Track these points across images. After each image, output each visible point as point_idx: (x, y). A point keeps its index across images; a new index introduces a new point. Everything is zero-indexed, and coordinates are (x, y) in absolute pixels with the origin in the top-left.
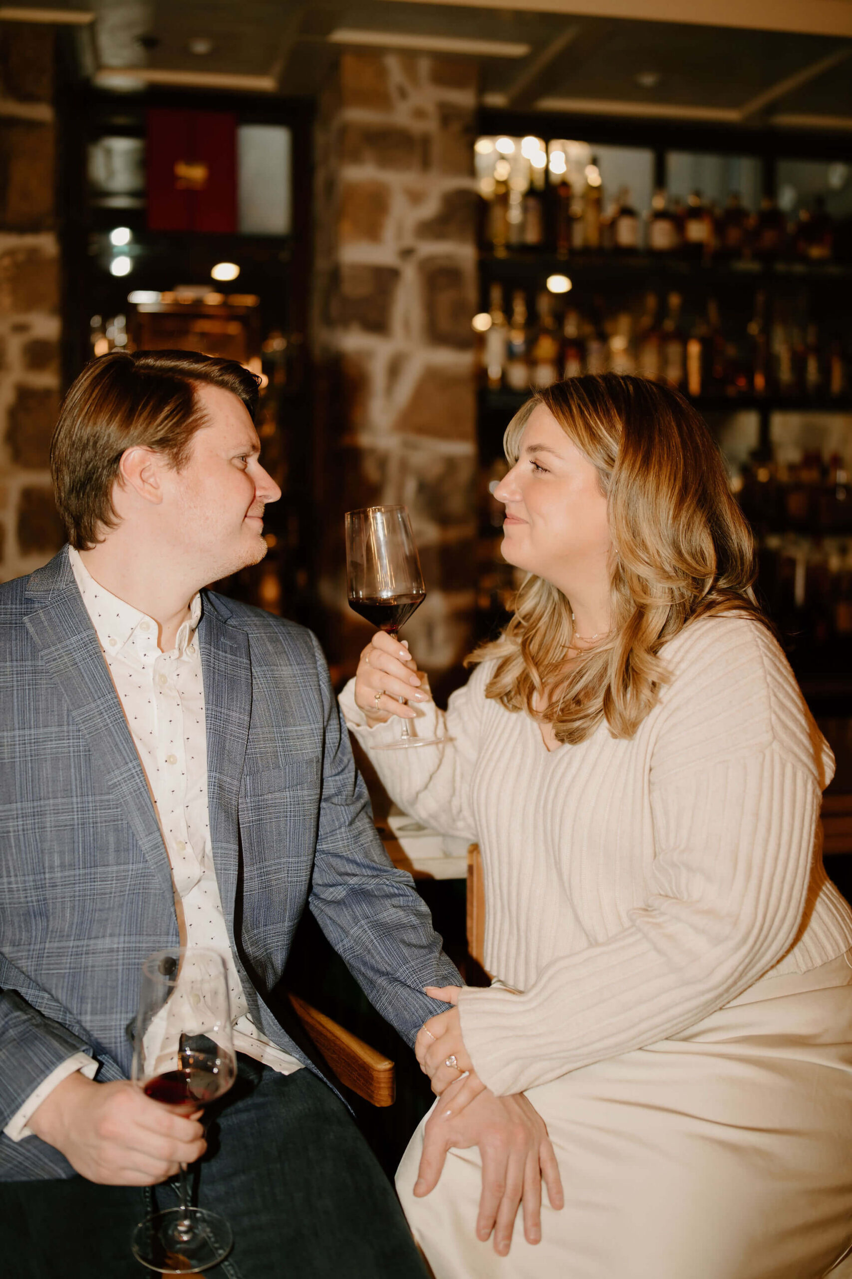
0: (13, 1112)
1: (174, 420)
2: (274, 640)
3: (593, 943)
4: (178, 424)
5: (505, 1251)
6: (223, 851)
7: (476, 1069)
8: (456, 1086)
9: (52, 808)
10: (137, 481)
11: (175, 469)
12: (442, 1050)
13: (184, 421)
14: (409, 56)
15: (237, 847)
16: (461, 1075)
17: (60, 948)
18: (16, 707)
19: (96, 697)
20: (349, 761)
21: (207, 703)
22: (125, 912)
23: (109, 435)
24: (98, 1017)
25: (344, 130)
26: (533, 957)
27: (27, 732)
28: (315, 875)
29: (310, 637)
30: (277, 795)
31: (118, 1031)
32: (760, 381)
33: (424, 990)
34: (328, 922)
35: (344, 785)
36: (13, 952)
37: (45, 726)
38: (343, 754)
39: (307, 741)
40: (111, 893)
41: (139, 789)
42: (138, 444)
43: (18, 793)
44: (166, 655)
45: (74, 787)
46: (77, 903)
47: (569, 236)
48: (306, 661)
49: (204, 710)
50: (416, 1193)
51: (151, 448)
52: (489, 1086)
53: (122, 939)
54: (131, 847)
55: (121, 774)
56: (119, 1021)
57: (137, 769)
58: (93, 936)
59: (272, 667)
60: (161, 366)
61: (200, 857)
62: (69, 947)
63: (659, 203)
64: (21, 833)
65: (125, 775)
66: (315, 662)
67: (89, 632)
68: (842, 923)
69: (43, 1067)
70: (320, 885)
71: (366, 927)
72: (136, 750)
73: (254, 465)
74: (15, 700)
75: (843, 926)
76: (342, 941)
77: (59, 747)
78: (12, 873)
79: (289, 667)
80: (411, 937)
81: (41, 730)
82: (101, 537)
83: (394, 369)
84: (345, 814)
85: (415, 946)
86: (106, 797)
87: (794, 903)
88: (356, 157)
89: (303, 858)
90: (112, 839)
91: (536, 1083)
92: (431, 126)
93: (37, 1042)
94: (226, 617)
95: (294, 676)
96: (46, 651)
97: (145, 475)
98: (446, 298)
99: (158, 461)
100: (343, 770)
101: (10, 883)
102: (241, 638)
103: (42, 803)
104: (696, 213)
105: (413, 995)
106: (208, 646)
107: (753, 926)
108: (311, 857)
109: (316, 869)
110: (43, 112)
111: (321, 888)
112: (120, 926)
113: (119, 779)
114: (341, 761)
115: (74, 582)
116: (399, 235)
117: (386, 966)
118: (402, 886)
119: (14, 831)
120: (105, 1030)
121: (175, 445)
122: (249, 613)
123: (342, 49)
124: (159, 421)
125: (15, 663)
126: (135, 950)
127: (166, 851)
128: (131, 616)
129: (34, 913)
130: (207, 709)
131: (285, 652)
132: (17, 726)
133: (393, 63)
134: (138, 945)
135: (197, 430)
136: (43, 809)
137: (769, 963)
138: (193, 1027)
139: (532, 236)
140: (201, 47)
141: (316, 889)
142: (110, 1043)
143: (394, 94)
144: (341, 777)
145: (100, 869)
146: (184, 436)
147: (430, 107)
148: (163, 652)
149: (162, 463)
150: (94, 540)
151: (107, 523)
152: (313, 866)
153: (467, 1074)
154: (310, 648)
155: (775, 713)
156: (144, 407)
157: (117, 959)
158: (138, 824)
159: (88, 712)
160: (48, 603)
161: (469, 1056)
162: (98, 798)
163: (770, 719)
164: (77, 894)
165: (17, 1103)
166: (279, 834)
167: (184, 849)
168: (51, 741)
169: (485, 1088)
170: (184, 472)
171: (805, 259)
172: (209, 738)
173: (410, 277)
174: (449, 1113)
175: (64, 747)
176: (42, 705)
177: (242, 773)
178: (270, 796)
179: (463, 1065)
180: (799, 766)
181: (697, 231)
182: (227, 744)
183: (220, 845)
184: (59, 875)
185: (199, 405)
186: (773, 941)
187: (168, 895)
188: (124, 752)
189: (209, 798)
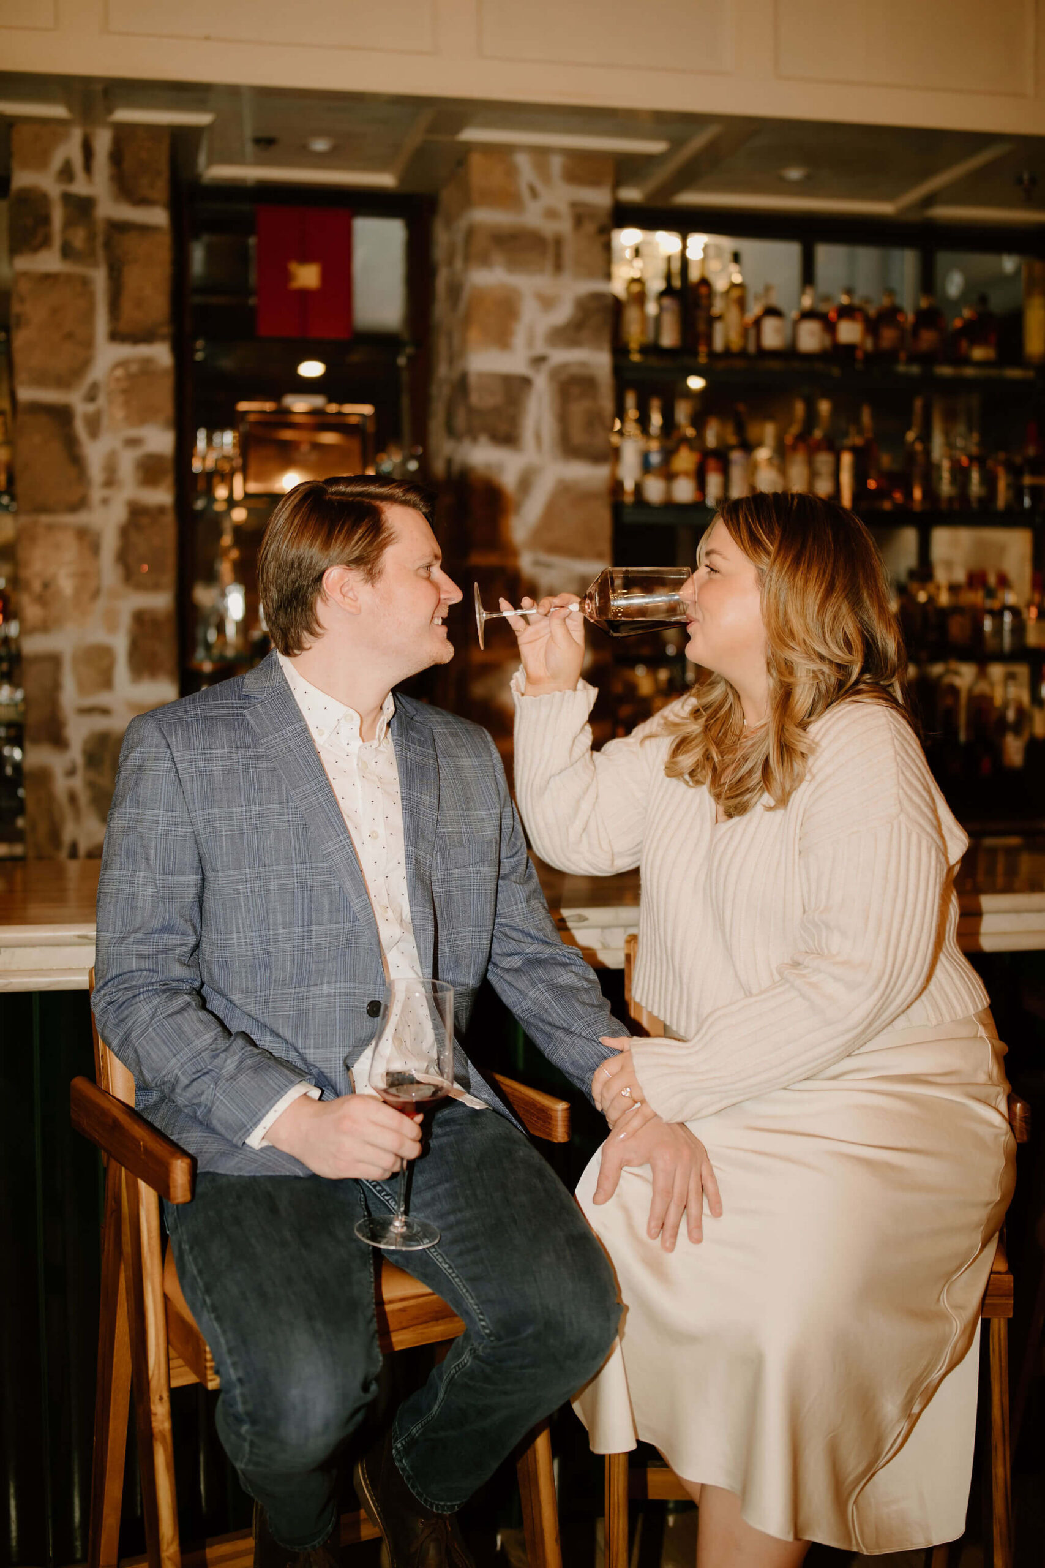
0: (256, 1124)
1: (367, 541)
2: (454, 735)
3: (749, 994)
4: (370, 543)
5: (671, 1249)
6: (421, 914)
7: (647, 1099)
8: (629, 1113)
9: (275, 873)
10: (338, 596)
11: (370, 583)
12: (615, 1087)
13: (376, 540)
14: (541, 153)
15: (432, 911)
16: (634, 1105)
17: (283, 994)
18: (242, 787)
19: (310, 779)
20: (521, 845)
21: (402, 787)
22: (339, 962)
23: (312, 557)
24: (320, 1050)
25: (471, 233)
26: (694, 1007)
27: (252, 808)
28: (494, 946)
29: (484, 733)
30: (463, 870)
31: (338, 1062)
32: (917, 494)
33: (600, 1039)
34: (506, 987)
35: (519, 865)
36: (241, 999)
37: (269, 803)
38: (516, 839)
39: (486, 824)
40: (326, 948)
41: (350, 858)
42: (338, 564)
43: (247, 860)
44: (367, 744)
45: (294, 855)
46: (296, 957)
47: (709, 338)
48: (483, 754)
49: (399, 794)
50: (595, 1201)
51: (348, 566)
52: (659, 1113)
53: (338, 985)
54: (342, 909)
55: (334, 845)
56: (339, 1053)
57: (348, 841)
58: (312, 984)
59: (455, 758)
60: (352, 492)
61: (399, 921)
62: (291, 993)
63: (807, 302)
64: (249, 894)
65: (337, 846)
66: (491, 756)
67: (301, 723)
68: (972, 989)
69: (279, 1090)
70: (499, 955)
71: (543, 989)
72: (345, 824)
73: (438, 573)
74: (242, 780)
75: (973, 991)
76: (520, 1004)
77: (280, 822)
78: (242, 930)
79: (469, 759)
80: (584, 997)
81: (264, 807)
82: (306, 646)
83: (526, 483)
84: (521, 891)
85: (588, 1005)
86: (321, 865)
87: (920, 954)
88: (485, 261)
89: (484, 928)
90: (326, 901)
91: (699, 1116)
92: (564, 226)
93: (270, 1069)
94: (412, 714)
95: (474, 767)
96: (265, 740)
97: (345, 589)
98: (578, 409)
99: (355, 577)
100: (516, 853)
101: (239, 938)
102: (426, 732)
103: (267, 868)
104: (846, 312)
105: (589, 1044)
106: (400, 738)
107: (883, 973)
108: (491, 927)
109: (495, 940)
110: (158, 217)
111: (499, 957)
112: (336, 975)
113: (332, 849)
114: (515, 845)
115: (285, 680)
116: (530, 343)
117: (562, 1022)
118: (573, 956)
119: (244, 893)
120: (327, 1061)
121: (369, 562)
122: (431, 711)
123: (469, 147)
124: (353, 542)
125: (239, 749)
126: (350, 995)
127: (373, 912)
128: (338, 709)
129: (259, 965)
130: (402, 793)
131: (464, 746)
132: (244, 804)
133: (523, 161)
134: (351, 991)
135: (386, 547)
136: (267, 874)
137: (900, 1007)
138: (397, 1066)
139: (669, 339)
140: (320, 145)
141: (495, 958)
142: (331, 1072)
143: (525, 193)
144: (515, 859)
145: (315, 928)
146: (376, 553)
147: (563, 208)
148: (364, 742)
149: (359, 579)
150: (301, 648)
151: (313, 633)
152: (493, 935)
153: (638, 1105)
154: (486, 743)
155: (903, 789)
156: (340, 531)
157: (335, 1002)
158: (348, 885)
159: (304, 791)
160: (265, 699)
161: (641, 1088)
162: (314, 865)
163: (898, 794)
164: (296, 949)
165: (258, 1117)
166: (465, 904)
167: (386, 912)
168: (273, 816)
169: (656, 1115)
170: (378, 585)
171: (967, 361)
172: (404, 818)
173: (542, 387)
174: (622, 1136)
175: (285, 821)
176: (264, 785)
177: (433, 849)
178: (456, 871)
179: (636, 1096)
180: (924, 836)
181: (849, 332)
182: (421, 823)
183: (418, 908)
184: (281, 932)
185: (387, 525)
186: (902, 987)
187: (376, 949)
188: (336, 826)
189: (407, 869)
